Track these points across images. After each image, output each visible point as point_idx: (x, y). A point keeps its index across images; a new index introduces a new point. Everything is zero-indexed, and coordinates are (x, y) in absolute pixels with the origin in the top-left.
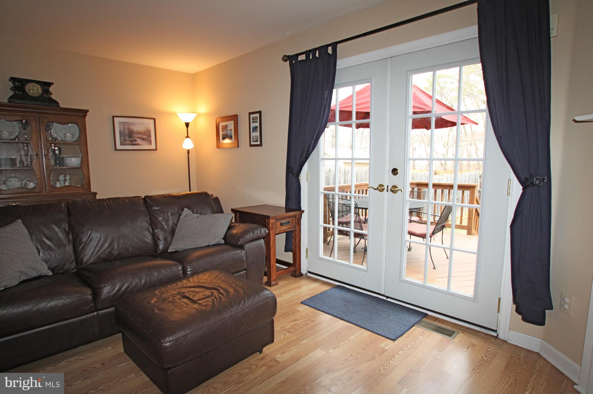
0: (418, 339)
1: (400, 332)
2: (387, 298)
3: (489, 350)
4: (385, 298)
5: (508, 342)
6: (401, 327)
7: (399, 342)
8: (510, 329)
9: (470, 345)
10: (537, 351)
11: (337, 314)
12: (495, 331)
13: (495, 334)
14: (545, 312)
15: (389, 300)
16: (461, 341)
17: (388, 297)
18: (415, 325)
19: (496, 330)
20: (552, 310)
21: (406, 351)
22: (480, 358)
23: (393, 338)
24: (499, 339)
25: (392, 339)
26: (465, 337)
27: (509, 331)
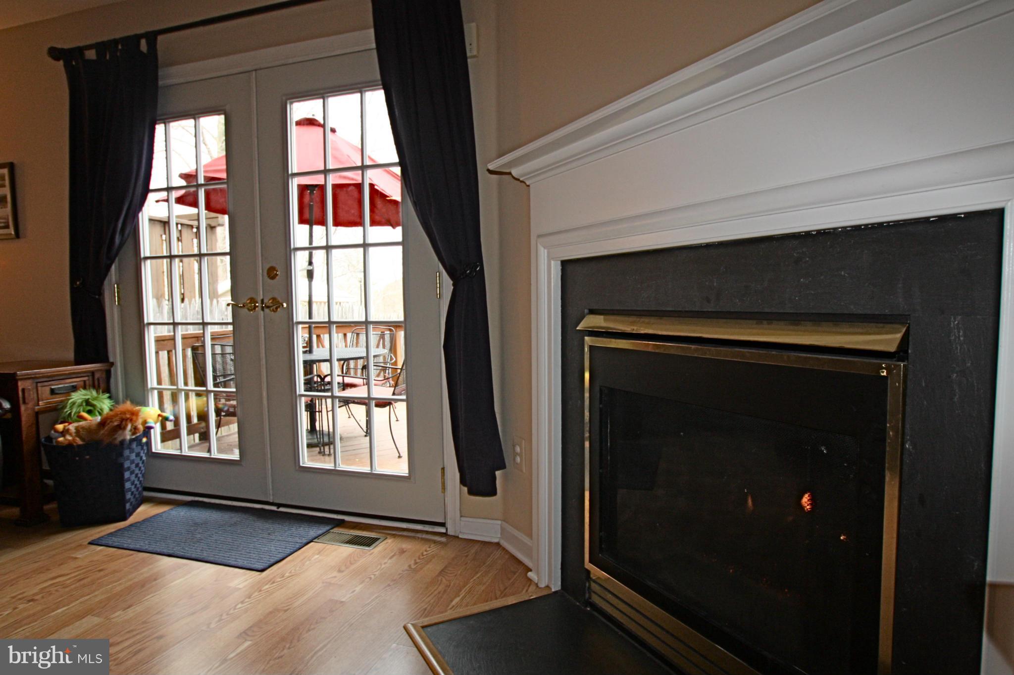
0: (310, 560)
1: (280, 556)
2: (278, 508)
3: (425, 553)
4: (274, 508)
5: (460, 536)
6: (285, 548)
7: (271, 572)
8: (461, 516)
9: (397, 553)
10: (496, 540)
11: (163, 549)
12: (443, 525)
13: (443, 530)
14: (495, 475)
15: (282, 509)
16: (386, 549)
17: (279, 505)
18: (314, 541)
19: (444, 522)
20: (505, 470)
21: (277, 584)
22: (406, 567)
23: (260, 567)
24: (449, 535)
25: (259, 569)
26: (394, 543)
27: (460, 520)
